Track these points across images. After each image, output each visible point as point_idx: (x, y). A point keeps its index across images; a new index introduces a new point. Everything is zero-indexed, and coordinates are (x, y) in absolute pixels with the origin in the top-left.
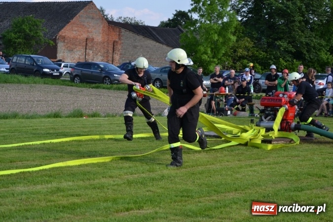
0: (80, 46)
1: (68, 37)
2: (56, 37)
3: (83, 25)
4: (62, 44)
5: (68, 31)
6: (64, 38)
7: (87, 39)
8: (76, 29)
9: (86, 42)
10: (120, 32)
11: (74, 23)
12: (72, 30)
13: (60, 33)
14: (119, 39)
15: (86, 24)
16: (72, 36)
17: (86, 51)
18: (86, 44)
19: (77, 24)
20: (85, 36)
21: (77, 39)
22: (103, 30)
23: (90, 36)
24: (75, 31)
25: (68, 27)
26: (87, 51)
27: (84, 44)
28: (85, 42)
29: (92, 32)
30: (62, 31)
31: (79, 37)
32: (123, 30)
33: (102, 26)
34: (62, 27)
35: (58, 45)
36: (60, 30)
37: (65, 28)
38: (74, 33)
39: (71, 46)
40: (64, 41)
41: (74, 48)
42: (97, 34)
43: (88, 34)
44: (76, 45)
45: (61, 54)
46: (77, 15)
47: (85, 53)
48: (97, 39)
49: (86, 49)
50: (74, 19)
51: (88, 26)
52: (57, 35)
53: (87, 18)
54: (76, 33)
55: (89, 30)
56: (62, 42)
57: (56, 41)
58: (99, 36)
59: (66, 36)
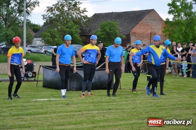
0: (146, 38)
1: (138, 32)
2: (130, 33)
3: (148, 25)
4: (134, 37)
5: (138, 29)
6: (135, 33)
7: (151, 33)
8: (143, 27)
9: (151, 35)
11: (141, 24)
12: (141, 28)
13: (132, 30)
15: (150, 24)
16: (141, 32)
18: (151, 37)
19: (144, 24)
20: (149, 31)
21: (144, 33)
22: (162, 27)
23: (153, 31)
24: (143, 28)
25: (138, 26)
27: (149, 37)
28: (150, 36)
29: (154, 29)
30: (134, 29)
31: (145, 32)
33: (161, 25)
34: (134, 27)
35: (131, 38)
36: (132, 29)
37: (135, 27)
38: (142, 30)
39: (140, 38)
40: (135, 35)
41: (143, 40)
42: (158, 30)
43: (152, 30)
44: (144, 38)
45: (133, 44)
46: (144, 19)
47: (150, 43)
48: (158, 33)
49: (151, 40)
50: (141, 21)
51: (151, 25)
52: (130, 32)
53: (150, 20)
54: (143, 30)
55: (153, 27)
56: (134, 36)
57: (130, 36)
58: (160, 31)
59: (136, 32)
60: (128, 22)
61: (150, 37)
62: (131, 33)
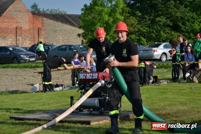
0: (11, 34)
1: (1, 27)
3: (13, 17)
5: (1, 23)
7: (16, 28)
8: (7, 20)
9: (16, 30)
10: (43, 20)
11: (5, 17)
12: (4, 22)
14: (43, 26)
15: (15, 16)
16: (4, 26)
19: (8, 17)
20: (15, 26)
21: (8, 28)
22: (29, 20)
23: (19, 25)
24: (6, 22)
26: (17, 37)
28: (15, 31)
29: (20, 22)
31: (10, 27)
32: (45, 19)
33: (28, 17)
38: (6, 24)
39: (4, 34)
41: (7, 36)
42: (24, 24)
43: (17, 24)
44: (8, 33)
46: (7, 10)
47: (15, 39)
48: (25, 28)
50: (5, 13)
51: (17, 18)
53: (15, 12)
54: (8, 24)
55: (18, 20)
58: (26, 25)
61: (15, 33)
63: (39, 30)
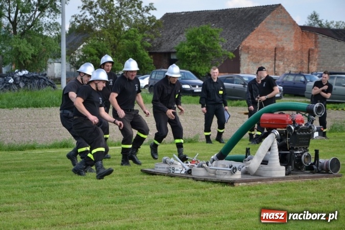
0: (268, 56)
1: (253, 47)
2: (238, 48)
3: (271, 33)
4: (246, 56)
5: (253, 41)
6: (248, 48)
7: (276, 49)
8: (262, 37)
9: (275, 51)
10: (316, 38)
11: (259, 31)
12: (258, 39)
13: (243, 43)
14: (316, 46)
15: (274, 31)
16: (258, 46)
17: (275, 63)
18: (275, 54)
19: (264, 32)
20: (273, 45)
21: (264, 49)
22: (295, 37)
23: (280, 44)
24: (261, 40)
25: (252, 36)
26: (277, 62)
27: (273, 54)
28: (274, 53)
29: (281, 40)
30: (246, 40)
31: (266, 47)
32: (320, 36)
33: (294, 33)
34: (246, 37)
35: (241, 57)
36: (243, 40)
37: (248, 37)
38: (260, 42)
39: (257, 57)
40: (248, 52)
41: (261, 60)
42: (287, 43)
43: (277, 42)
44: (263, 56)
45: (245, 68)
46: (263, 22)
47: (274, 65)
48: (289, 48)
49: (275, 60)
50: (259, 26)
51: (277, 34)
52: (239, 46)
53: (275, 24)
54: (263, 43)
55: (279, 37)
56: (246, 53)
57: (239, 53)
58: (291, 44)
59: (250, 46)
60: (232, 28)
62: (240, 48)
63: (310, 52)
